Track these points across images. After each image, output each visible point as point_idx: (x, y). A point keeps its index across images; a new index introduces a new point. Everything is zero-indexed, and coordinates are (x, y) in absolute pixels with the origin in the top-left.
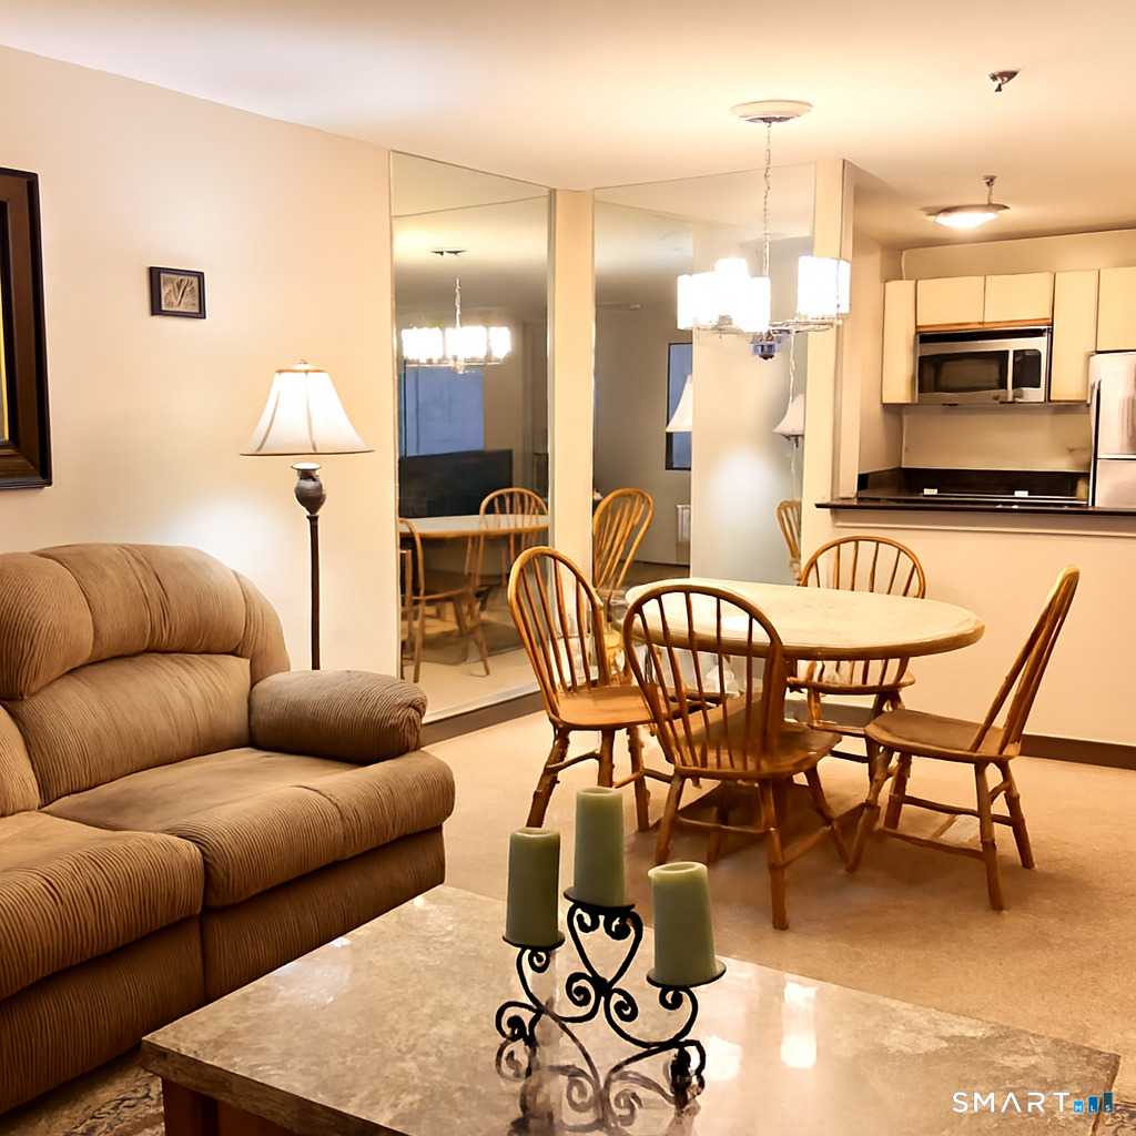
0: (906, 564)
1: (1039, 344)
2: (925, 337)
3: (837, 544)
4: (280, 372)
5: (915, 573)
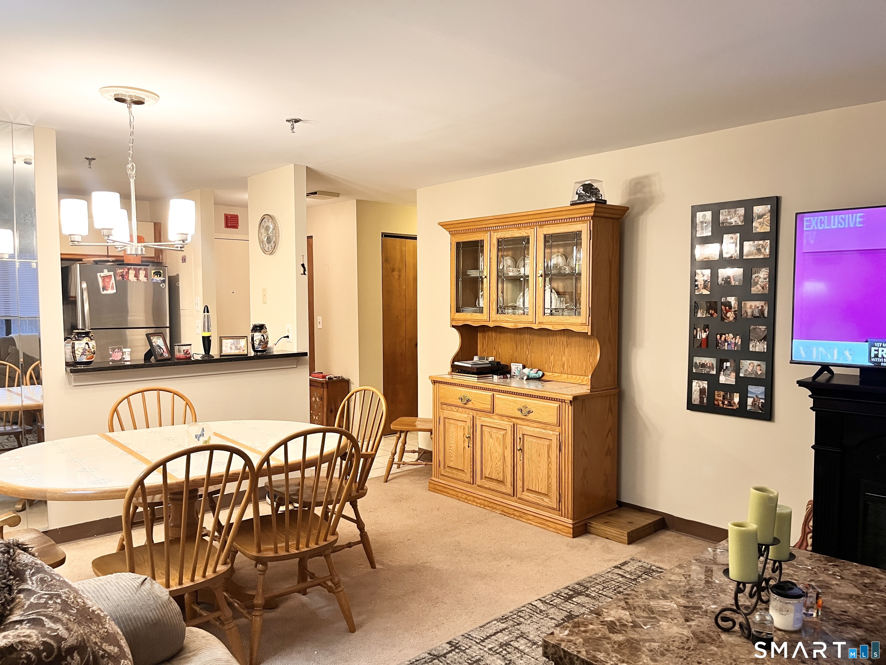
3: (128, 397)
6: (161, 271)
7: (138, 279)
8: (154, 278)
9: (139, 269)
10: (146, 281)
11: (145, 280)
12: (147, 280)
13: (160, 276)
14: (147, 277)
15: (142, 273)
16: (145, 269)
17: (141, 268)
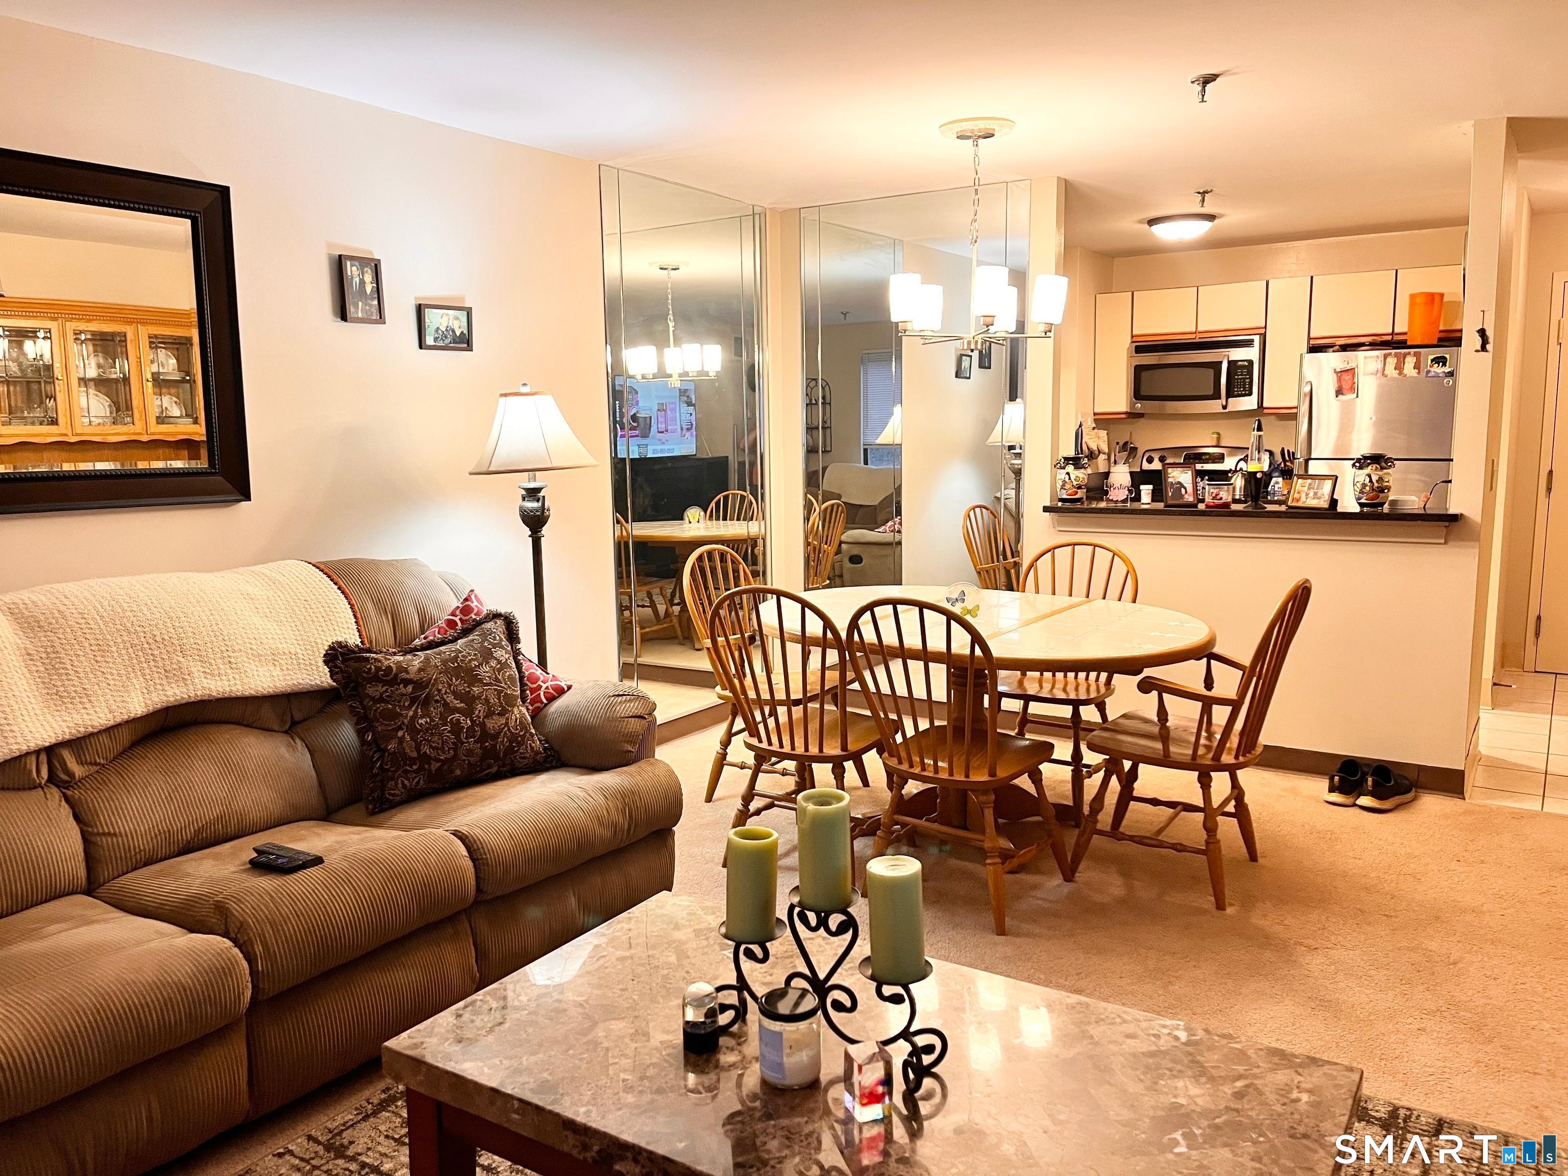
0: (1120, 568)
1: (1251, 354)
2: (1141, 348)
3: (1053, 549)
4: (505, 395)
5: (1129, 576)
6: (1447, 356)
7: (1400, 374)
8: (1432, 370)
9: (1405, 356)
10: (1416, 375)
11: (1414, 373)
12: (1419, 373)
13: (1444, 364)
14: (1419, 369)
15: (1410, 361)
16: (1415, 354)
17: (1409, 353)
